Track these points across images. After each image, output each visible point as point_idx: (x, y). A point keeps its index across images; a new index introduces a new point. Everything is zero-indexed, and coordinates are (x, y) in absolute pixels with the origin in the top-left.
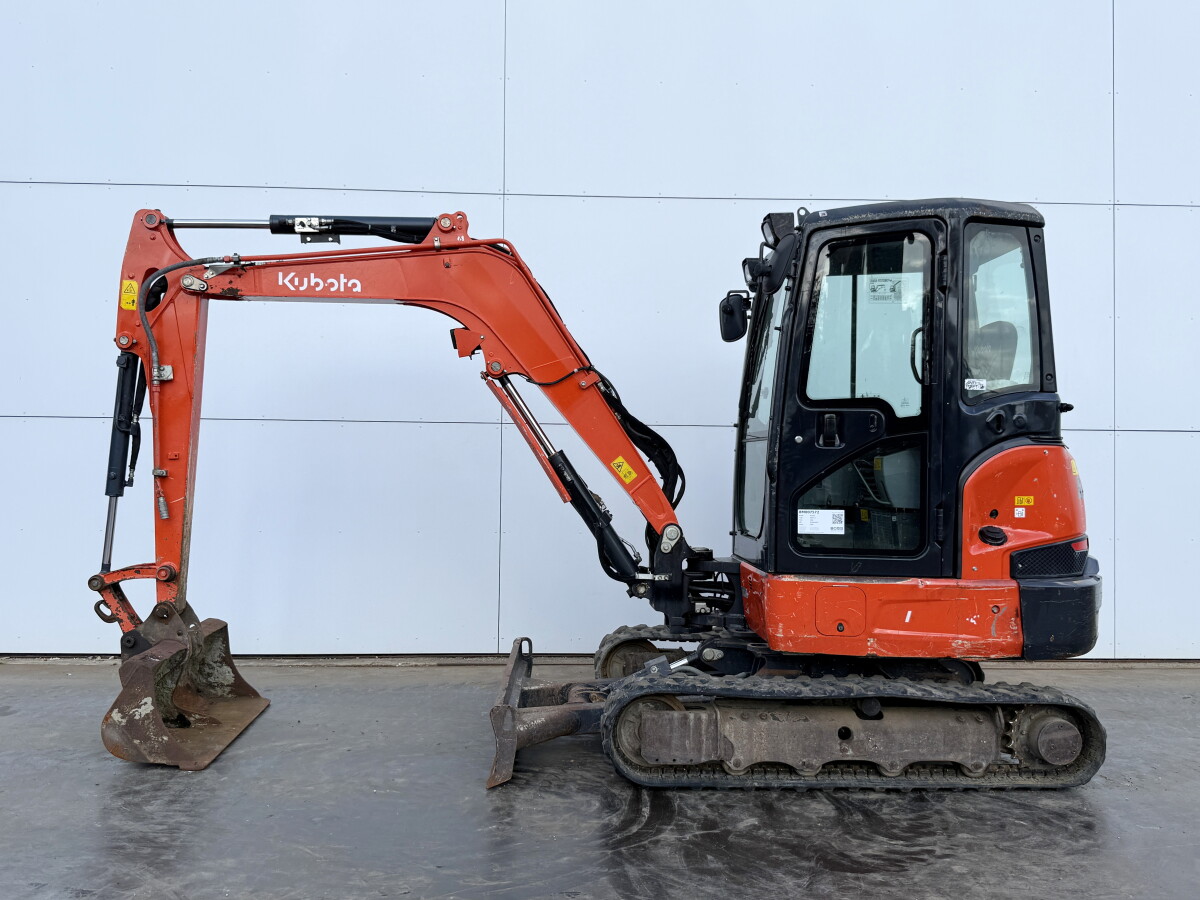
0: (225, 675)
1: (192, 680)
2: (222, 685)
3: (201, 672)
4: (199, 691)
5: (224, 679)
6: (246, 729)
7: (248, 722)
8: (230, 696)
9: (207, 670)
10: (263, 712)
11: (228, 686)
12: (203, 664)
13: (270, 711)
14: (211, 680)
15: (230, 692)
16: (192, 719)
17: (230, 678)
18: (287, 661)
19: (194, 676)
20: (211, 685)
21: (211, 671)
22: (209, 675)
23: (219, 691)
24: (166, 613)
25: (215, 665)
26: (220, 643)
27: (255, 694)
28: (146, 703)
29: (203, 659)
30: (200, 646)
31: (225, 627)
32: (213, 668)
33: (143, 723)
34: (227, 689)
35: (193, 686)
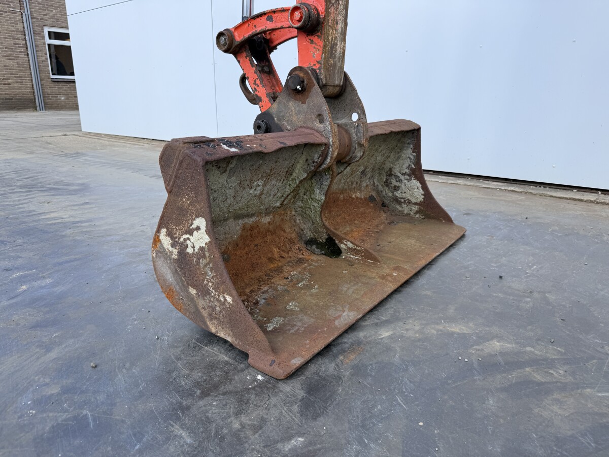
0: (412, 191)
1: (378, 192)
2: (409, 202)
3: (387, 183)
4: (384, 205)
5: (412, 195)
6: (417, 274)
7: (424, 263)
8: (417, 216)
9: (394, 182)
10: (452, 246)
11: (416, 204)
12: (390, 175)
13: (463, 245)
14: (398, 194)
15: (417, 212)
16: (343, 246)
17: (418, 195)
18: (496, 183)
19: (380, 187)
20: (397, 200)
21: (398, 184)
22: (396, 188)
23: (406, 209)
24: (302, 82)
25: (402, 177)
26: (410, 151)
27: (448, 219)
28: (198, 228)
29: (391, 170)
30: (361, 145)
31: (419, 129)
32: (400, 181)
33: (198, 263)
34: (415, 208)
35: (377, 199)
